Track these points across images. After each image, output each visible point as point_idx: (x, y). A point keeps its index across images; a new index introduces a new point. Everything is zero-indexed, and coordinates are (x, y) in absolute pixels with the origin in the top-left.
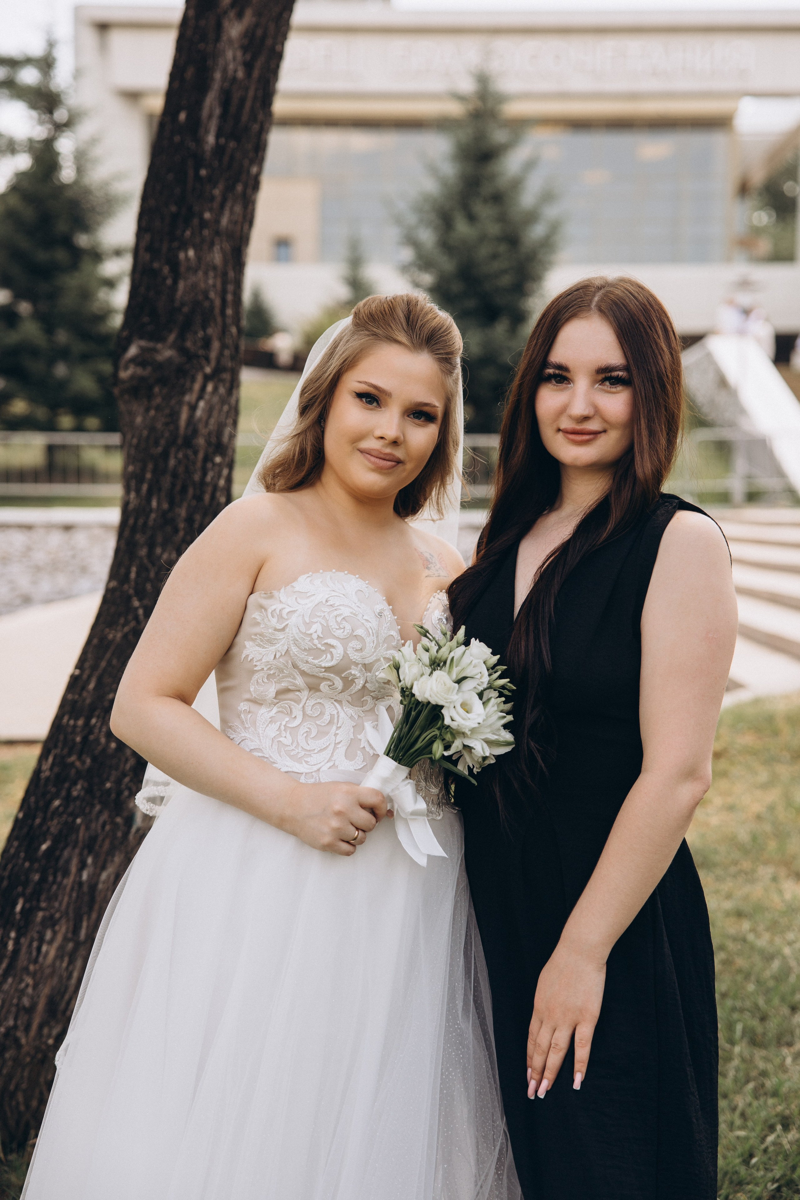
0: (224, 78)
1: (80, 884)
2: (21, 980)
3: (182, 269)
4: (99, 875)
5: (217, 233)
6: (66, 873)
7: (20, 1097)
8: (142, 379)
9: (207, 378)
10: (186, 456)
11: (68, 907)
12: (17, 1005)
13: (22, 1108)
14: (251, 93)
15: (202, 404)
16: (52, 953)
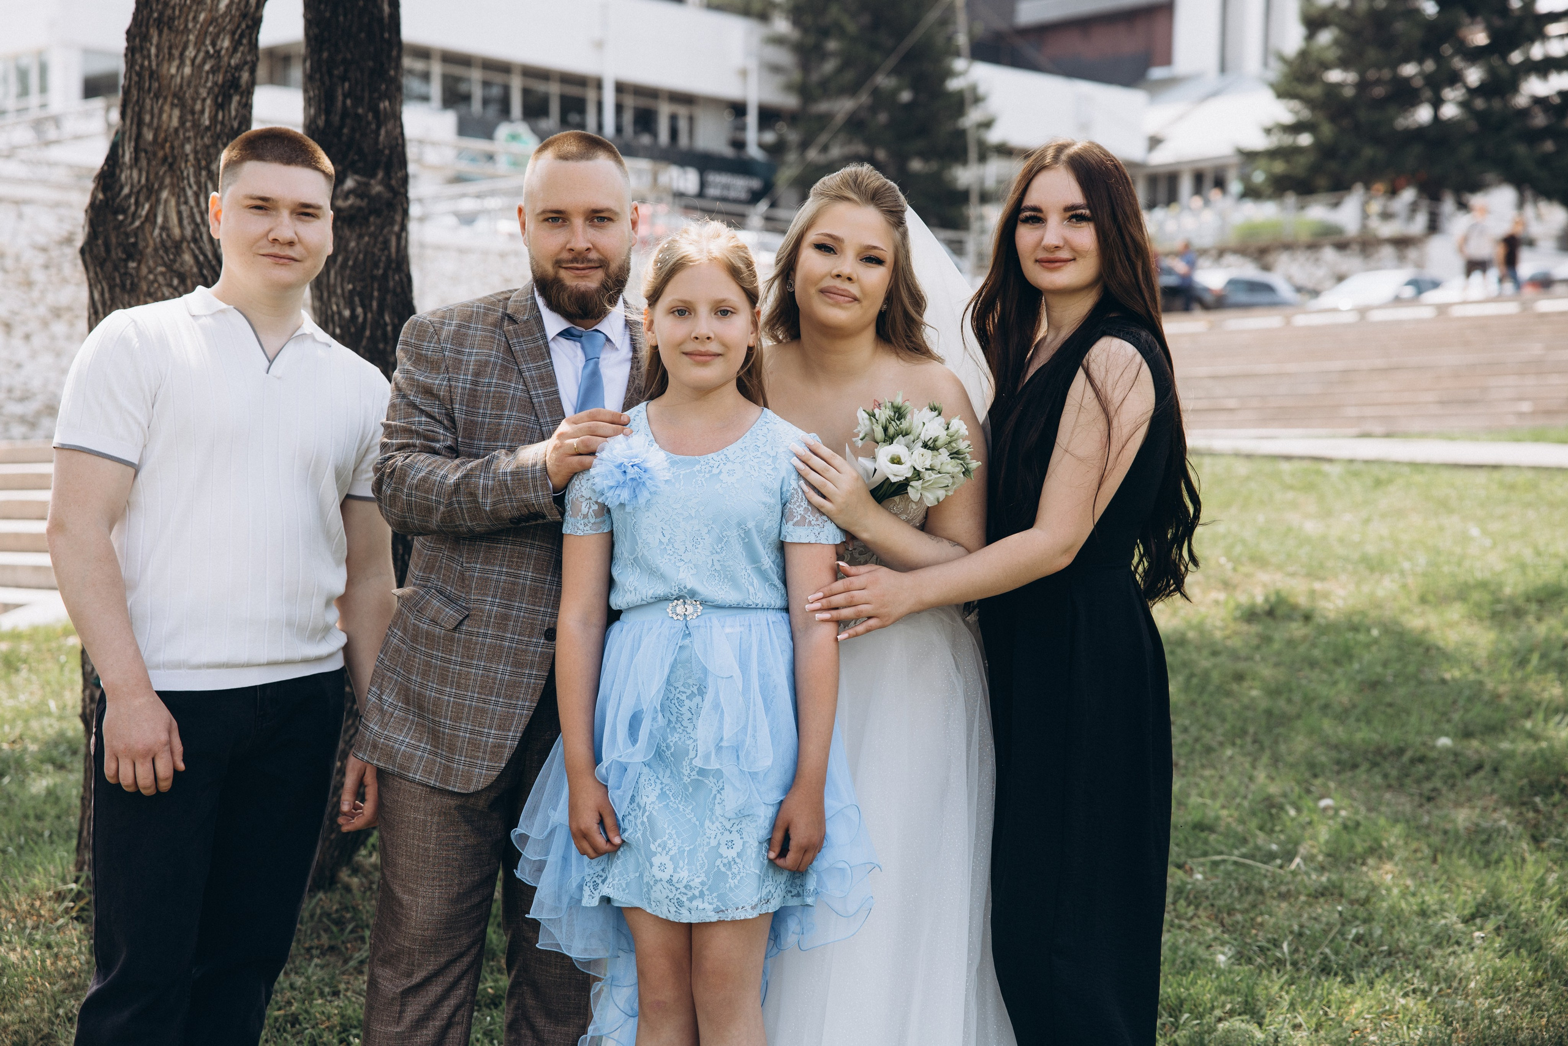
3: (382, 117)
15: (403, 234)
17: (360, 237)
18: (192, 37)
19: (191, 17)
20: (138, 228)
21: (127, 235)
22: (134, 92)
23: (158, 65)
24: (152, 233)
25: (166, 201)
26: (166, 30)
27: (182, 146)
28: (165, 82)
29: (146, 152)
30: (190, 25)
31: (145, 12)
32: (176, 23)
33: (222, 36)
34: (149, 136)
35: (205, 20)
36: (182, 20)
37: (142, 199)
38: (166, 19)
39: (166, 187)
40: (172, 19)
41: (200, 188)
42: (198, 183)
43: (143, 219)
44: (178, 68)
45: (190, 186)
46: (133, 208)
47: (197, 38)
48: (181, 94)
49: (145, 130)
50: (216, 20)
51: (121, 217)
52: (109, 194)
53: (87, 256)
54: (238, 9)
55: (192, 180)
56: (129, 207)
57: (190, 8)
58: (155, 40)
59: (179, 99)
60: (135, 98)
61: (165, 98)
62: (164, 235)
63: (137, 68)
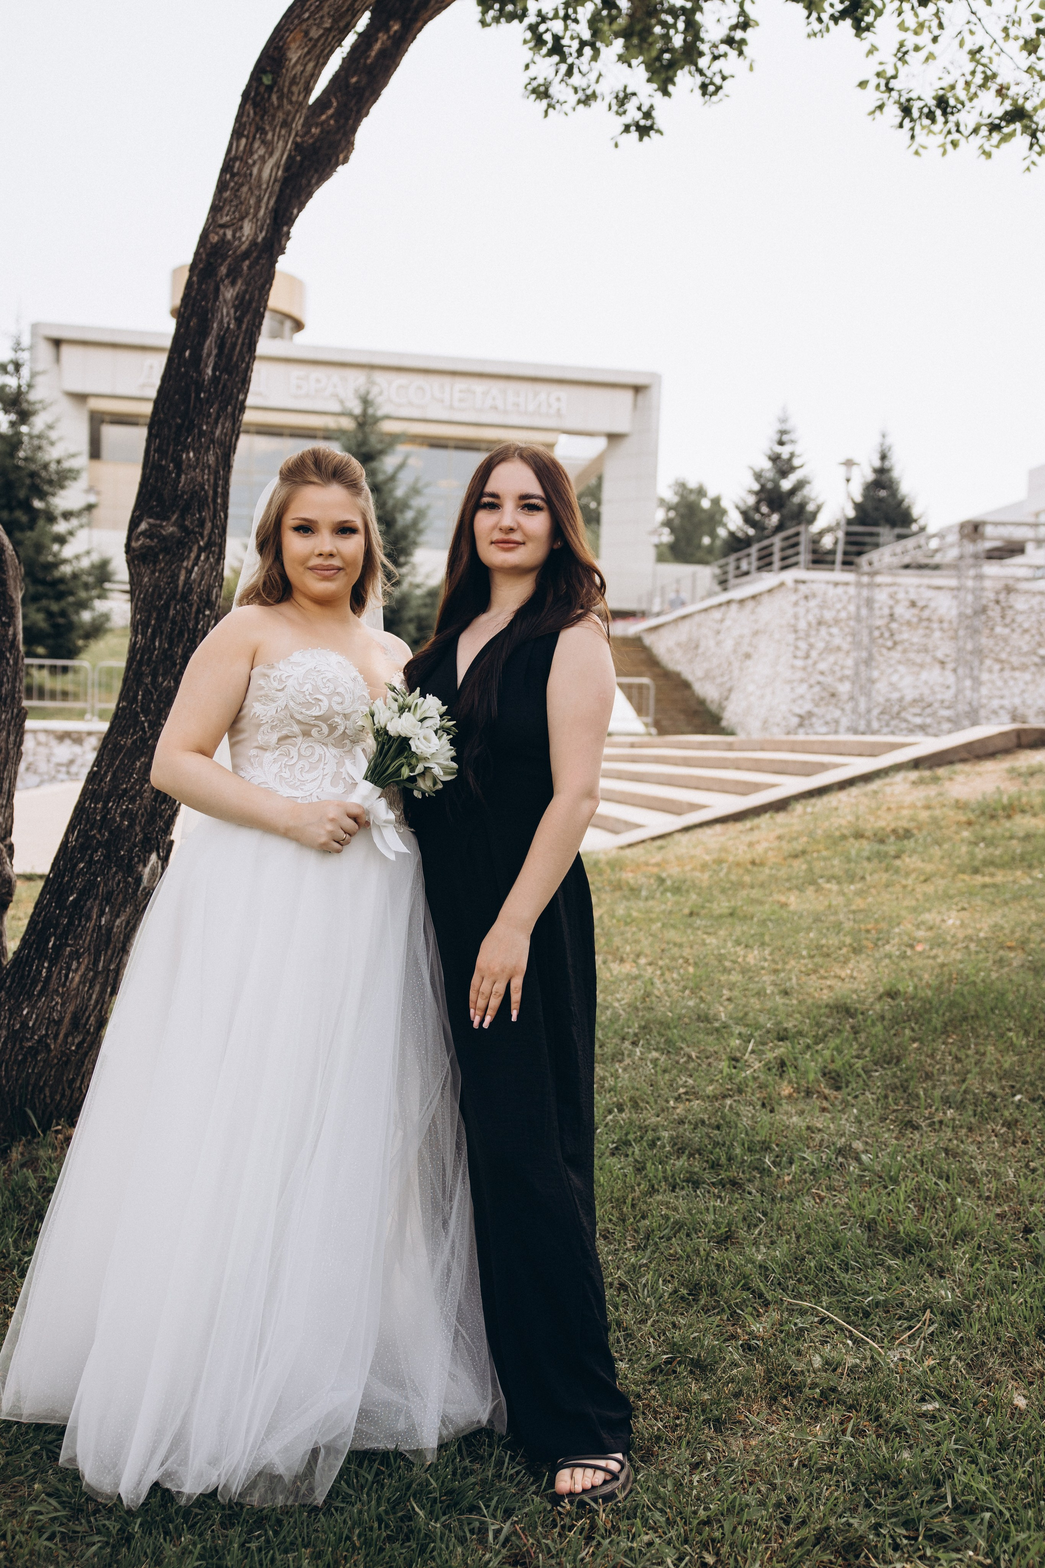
0: (220, 329)
1: (100, 927)
2: (53, 999)
3: (184, 466)
4: (115, 921)
5: (212, 441)
6: (89, 918)
7: (47, 1091)
8: (150, 548)
9: (201, 550)
10: (183, 608)
11: (90, 945)
12: (49, 1018)
13: (48, 1100)
14: (240, 341)
15: (196, 568)
16: (77, 979)
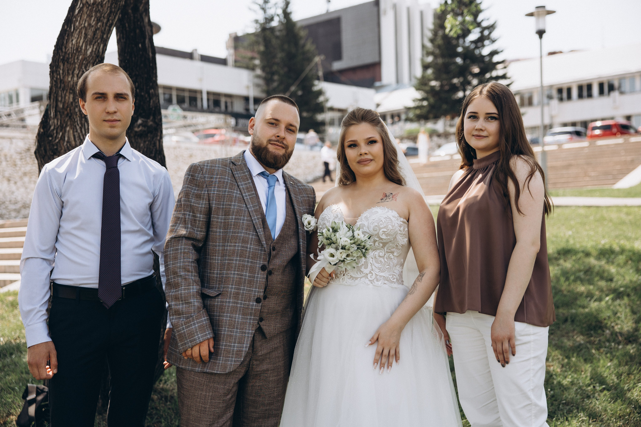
3: (151, 96)
17: (145, 142)
18: (77, 66)
19: (76, 58)
20: (58, 142)
21: (53, 145)
22: (54, 89)
23: (63, 77)
24: (63, 144)
25: (69, 131)
26: (66, 63)
27: (75, 109)
28: (66, 84)
29: (60, 112)
30: (76, 61)
31: (57, 57)
32: (70, 60)
33: (89, 65)
34: (61, 106)
35: (82, 58)
36: (72, 59)
37: (59, 131)
38: (66, 59)
39: (68, 126)
40: (68, 59)
41: (82, 125)
42: (81, 123)
43: (59, 139)
44: (72, 78)
45: (78, 125)
46: (55, 135)
47: (79, 66)
48: (73, 89)
49: (59, 103)
50: (86, 58)
51: (50, 139)
52: (45, 129)
53: (37, 154)
54: (95, 54)
55: (79, 122)
56: (54, 134)
57: (76, 54)
58: (62, 67)
59: (72, 90)
60: (54, 91)
61: (67, 90)
62: (68, 145)
63: (55, 79)
